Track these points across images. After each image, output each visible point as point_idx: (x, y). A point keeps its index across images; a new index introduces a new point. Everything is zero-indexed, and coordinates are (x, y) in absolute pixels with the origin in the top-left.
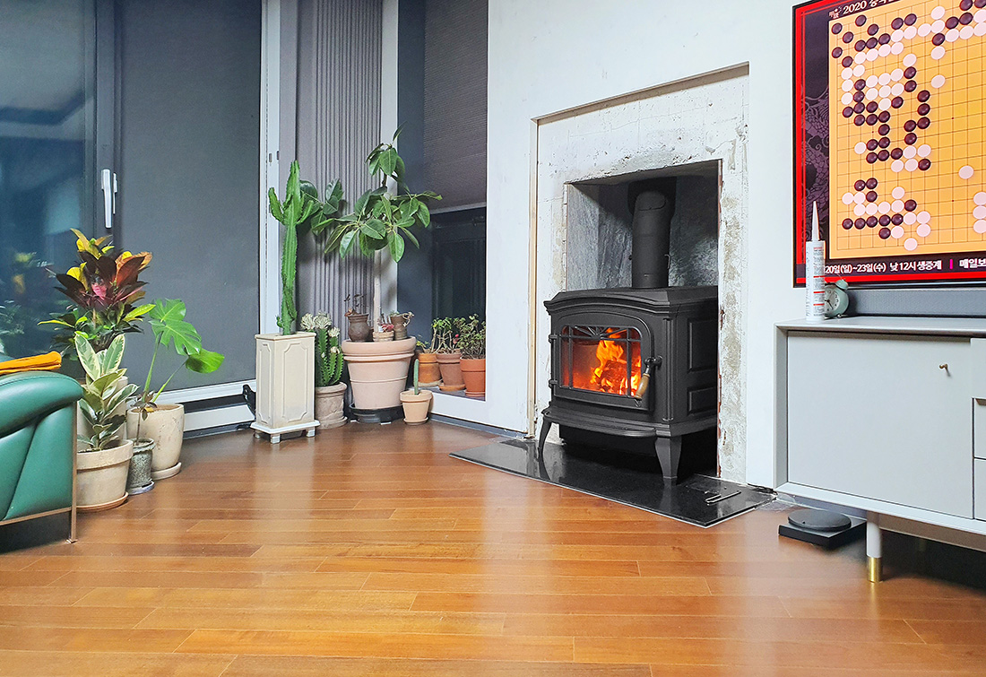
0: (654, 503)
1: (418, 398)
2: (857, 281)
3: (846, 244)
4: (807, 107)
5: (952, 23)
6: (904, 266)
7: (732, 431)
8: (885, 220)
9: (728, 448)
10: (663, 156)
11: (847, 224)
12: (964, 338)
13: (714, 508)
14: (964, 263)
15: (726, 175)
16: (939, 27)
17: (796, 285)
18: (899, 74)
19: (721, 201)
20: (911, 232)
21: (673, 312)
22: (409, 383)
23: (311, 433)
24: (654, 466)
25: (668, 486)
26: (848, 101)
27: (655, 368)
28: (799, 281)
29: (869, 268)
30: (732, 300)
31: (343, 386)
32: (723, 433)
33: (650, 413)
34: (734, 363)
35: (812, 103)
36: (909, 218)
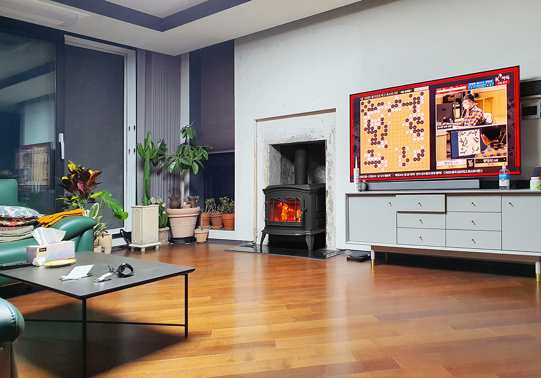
1: (202, 232)
5: (393, 106)
6: (381, 176)
7: (331, 233)
8: (376, 162)
9: (329, 238)
10: (306, 138)
11: (365, 163)
12: (394, 195)
14: (396, 175)
15: (328, 145)
16: (390, 107)
18: (379, 119)
19: (326, 154)
23: (157, 248)
26: (366, 126)
27: (305, 212)
28: (352, 181)
29: (372, 176)
30: (330, 188)
31: (168, 228)
32: (328, 233)
35: (355, 126)
36: (382, 161)
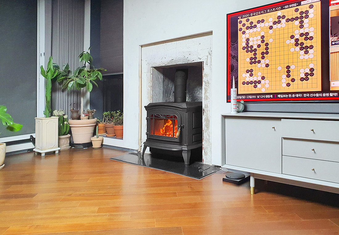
0: (181, 172)
1: (98, 139)
2: (247, 101)
3: (243, 89)
4: (231, 46)
5: (275, 23)
6: (261, 96)
7: (207, 148)
8: (255, 82)
9: (206, 154)
10: (184, 60)
11: (244, 83)
12: (280, 119)
13: (202, 173)
14: (279, 96)
15: (205, 66)
16: (271, 24)
17: (227, 102)
18: (259, 37)
19: (203, 75)
20: (263, 86)
21: (188, 110)
22: (94, 134)
23: (57, 152)
24: (182, 160)
25: (186, 166)
26: (244, 45)
27: (182, 128)
28: (229, 100)
29: (251, 97)
30: (207, 106)
31: (69, 135)
32: (204, 149)
33: (180, 143)
34: (208, 126)
35: (233, 45)
36: (263, 81)
